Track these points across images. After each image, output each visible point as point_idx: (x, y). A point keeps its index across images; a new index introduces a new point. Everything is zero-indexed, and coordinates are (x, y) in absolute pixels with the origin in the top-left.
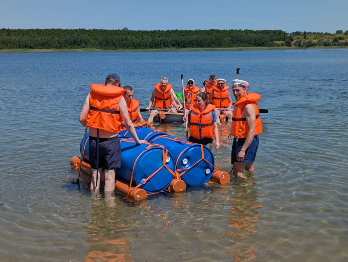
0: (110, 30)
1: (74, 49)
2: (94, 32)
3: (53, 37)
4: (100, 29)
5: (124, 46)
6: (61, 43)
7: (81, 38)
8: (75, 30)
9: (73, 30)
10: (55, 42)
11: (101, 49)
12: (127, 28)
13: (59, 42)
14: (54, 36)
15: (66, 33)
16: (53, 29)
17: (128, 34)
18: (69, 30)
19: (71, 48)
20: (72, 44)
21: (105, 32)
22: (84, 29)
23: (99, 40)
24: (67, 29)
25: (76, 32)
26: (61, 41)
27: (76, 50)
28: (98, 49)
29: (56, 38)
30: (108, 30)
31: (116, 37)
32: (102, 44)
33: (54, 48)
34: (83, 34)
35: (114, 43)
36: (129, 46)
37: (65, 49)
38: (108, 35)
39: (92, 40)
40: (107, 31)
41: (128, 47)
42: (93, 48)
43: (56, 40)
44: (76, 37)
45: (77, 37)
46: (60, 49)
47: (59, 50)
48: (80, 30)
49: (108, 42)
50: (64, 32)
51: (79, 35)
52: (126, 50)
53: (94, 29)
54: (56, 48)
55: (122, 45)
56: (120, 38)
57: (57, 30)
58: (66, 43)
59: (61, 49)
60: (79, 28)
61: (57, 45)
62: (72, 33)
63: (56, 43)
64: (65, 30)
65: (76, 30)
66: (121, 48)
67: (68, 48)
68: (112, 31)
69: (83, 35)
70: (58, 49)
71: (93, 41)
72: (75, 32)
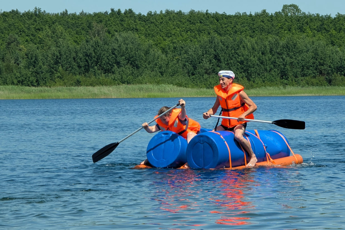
0: (230, 17)
1: (90, 88)
2: (167, 23)
3: (9, 44)
4: (192, 12)
5: (284, 75)
6: (41, 64)
7: (116, 46)
8: (96, 15)
9: (90, 15)
10: (17, 60)
11: (193, 87)
12: (295, 7)
13: (33, 62)
14: (15, 40)
15: (60, 28)
16: (15, 13)
17: (301, 29)
18: (74, 16)
19: (78, 83)
20: (79, 67)
21: (211, 23)
22: (130, 10)
23: (186, 52)
24: (65, 14)
25: (101, 21)
26: (40, 57)
27: (96, 90)
28: (179, 85)
29: (21, 46)
30: (224, 17)
31: (253, 40)
32: (195, 68)
33: (13, 83)
34: (126, 30)
35: (242, 63)
36: (304, 75)
37: (53, 88)
38: (220, 34)
39: (160, 51)
40: (218, 18)
41: (300, 78)
42: (164, 82)
43: (23, 53)
44: (97, 43)
45: (101, 43)
46: (34, 88)
47: (29, 92)
48: (116, 14)
49: (219, 60)
50: (53, 23)
51: (109, 33)
52: (289, 89)
53: (168, 12)
54: (21, 83)
55: (275, 72)
56: (267, 43)
57: (28, 15)
58: (57, 63)
59: (39, 88)
60: (112, 10)
61: (24, 72)
62: (85, 25)
63: (22, 65)
64: (57, 15)
65: (99, 17)
66: (272, 82)
67: (65, 84)
68: (238, 17)
69: (124, 34)
70: (27, 88)
71: (164, 56)
72: (94, 24)
